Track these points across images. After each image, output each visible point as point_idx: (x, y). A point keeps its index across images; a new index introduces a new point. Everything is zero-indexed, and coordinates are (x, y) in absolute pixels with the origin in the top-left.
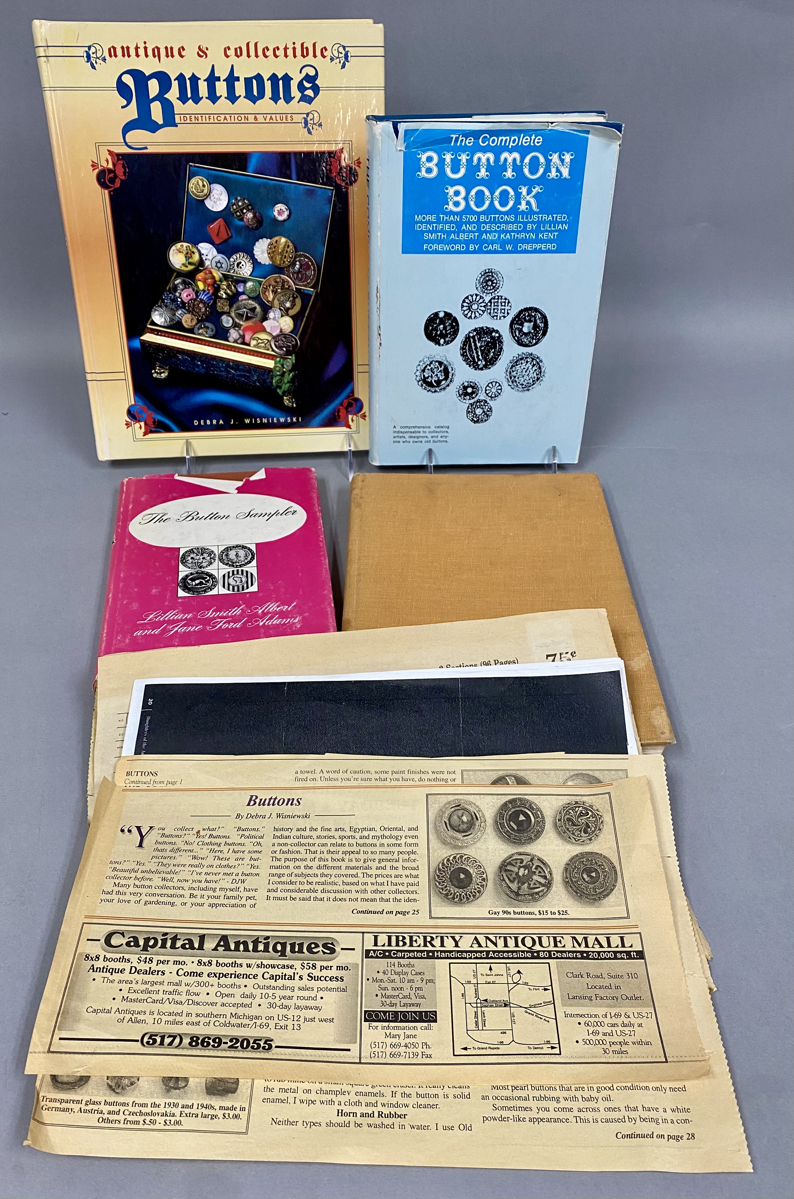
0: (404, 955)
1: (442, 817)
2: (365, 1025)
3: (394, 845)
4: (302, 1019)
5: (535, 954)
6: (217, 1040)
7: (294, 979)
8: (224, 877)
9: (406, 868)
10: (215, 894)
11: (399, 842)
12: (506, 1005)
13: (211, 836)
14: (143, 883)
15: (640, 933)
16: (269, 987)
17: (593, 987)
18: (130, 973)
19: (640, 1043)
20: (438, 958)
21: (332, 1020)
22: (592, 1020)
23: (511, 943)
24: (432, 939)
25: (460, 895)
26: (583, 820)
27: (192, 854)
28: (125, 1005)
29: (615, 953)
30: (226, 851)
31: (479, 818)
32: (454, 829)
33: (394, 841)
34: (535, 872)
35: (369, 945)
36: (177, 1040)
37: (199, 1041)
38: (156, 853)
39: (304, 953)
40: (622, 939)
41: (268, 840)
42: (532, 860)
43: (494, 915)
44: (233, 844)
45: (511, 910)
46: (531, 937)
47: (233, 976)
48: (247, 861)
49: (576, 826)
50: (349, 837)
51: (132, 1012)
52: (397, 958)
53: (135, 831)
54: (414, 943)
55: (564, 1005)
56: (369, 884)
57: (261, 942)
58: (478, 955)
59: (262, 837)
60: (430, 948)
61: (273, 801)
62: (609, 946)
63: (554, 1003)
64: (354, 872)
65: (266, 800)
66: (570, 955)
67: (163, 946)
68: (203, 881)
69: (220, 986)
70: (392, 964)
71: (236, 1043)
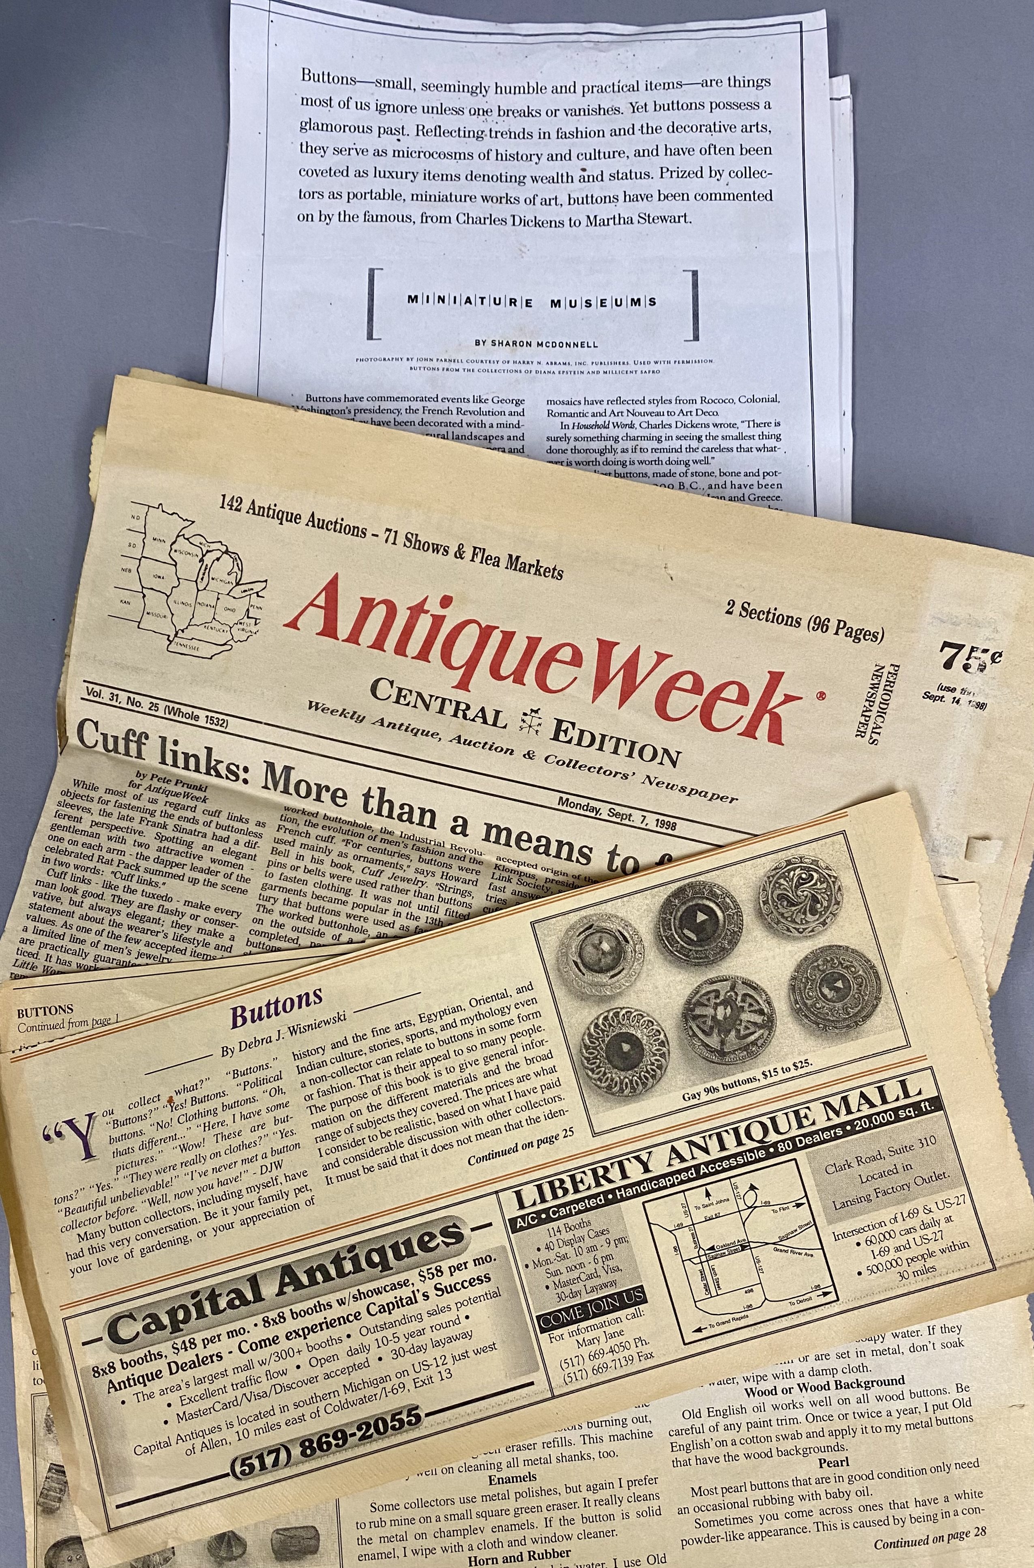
0: (570, 1209)
1: (567, 956)
2: (544, 1337)
3: (500, 1025)
4: (449, 1360)
5: (772, 1150)
6: (340, 1435)
7: (416, 1302)
8: (247, 1166)
9: (532, 1061)
10: (242, 1202)
11: (507, 1018)
12: (743, 1248)
13: (194, 1100)
14: (123, 1219)
15: (931, 1068)
16: (384, 1327)
17: (870, 1178)
18: (171, 1373)
19: (952, 1248)
20: (623, 1199)
21: (493, 1347)
22: (875, 1232)
23: (730, 1140)
24: (606, 1169)
25: (631, 1081)
26: (805, 891)
27: (177, 1143)
28: (186, 1428)
29: (896, 1110)
30: (229, 1120)
31: (629, 939)
32: (592, 970)
33: (499, 1019)
34: (742, 1007)
35: (512, 1211)
36: (283, 1455)
37: (315, 1445)
38: (120, 1160)
39: (417, 1254)
40: (903, 1084)
41: (291, 1079)
42: (733, 988)
43: (693, 1101)
44: (237, 1104)
45: (717, 1084)
46: (759, 1122)
47: (324, 1326)
48: (271, 1128)
49: (794, 905)
50: (423, 1034)
51: (201, 1434)
52: (560, 1218)
53: (66, 1130)
54: (580, 1186)
55: (830, 1222)
56: (481, 1106)
57: (345, 1258)
58: (683, 1176)
59: (279, 1078)
60: (607, 1187)
61: (274, 1008)
62: (884, 1101)
63: (815, 1224)
64: (450, 1093)
65: (260, 1008)
66: (826, 1135)
67: (201, 1314)
68: (215, 1185)
69: (310, 1349)
70: (556, 1229)
71: (368, 1430)
